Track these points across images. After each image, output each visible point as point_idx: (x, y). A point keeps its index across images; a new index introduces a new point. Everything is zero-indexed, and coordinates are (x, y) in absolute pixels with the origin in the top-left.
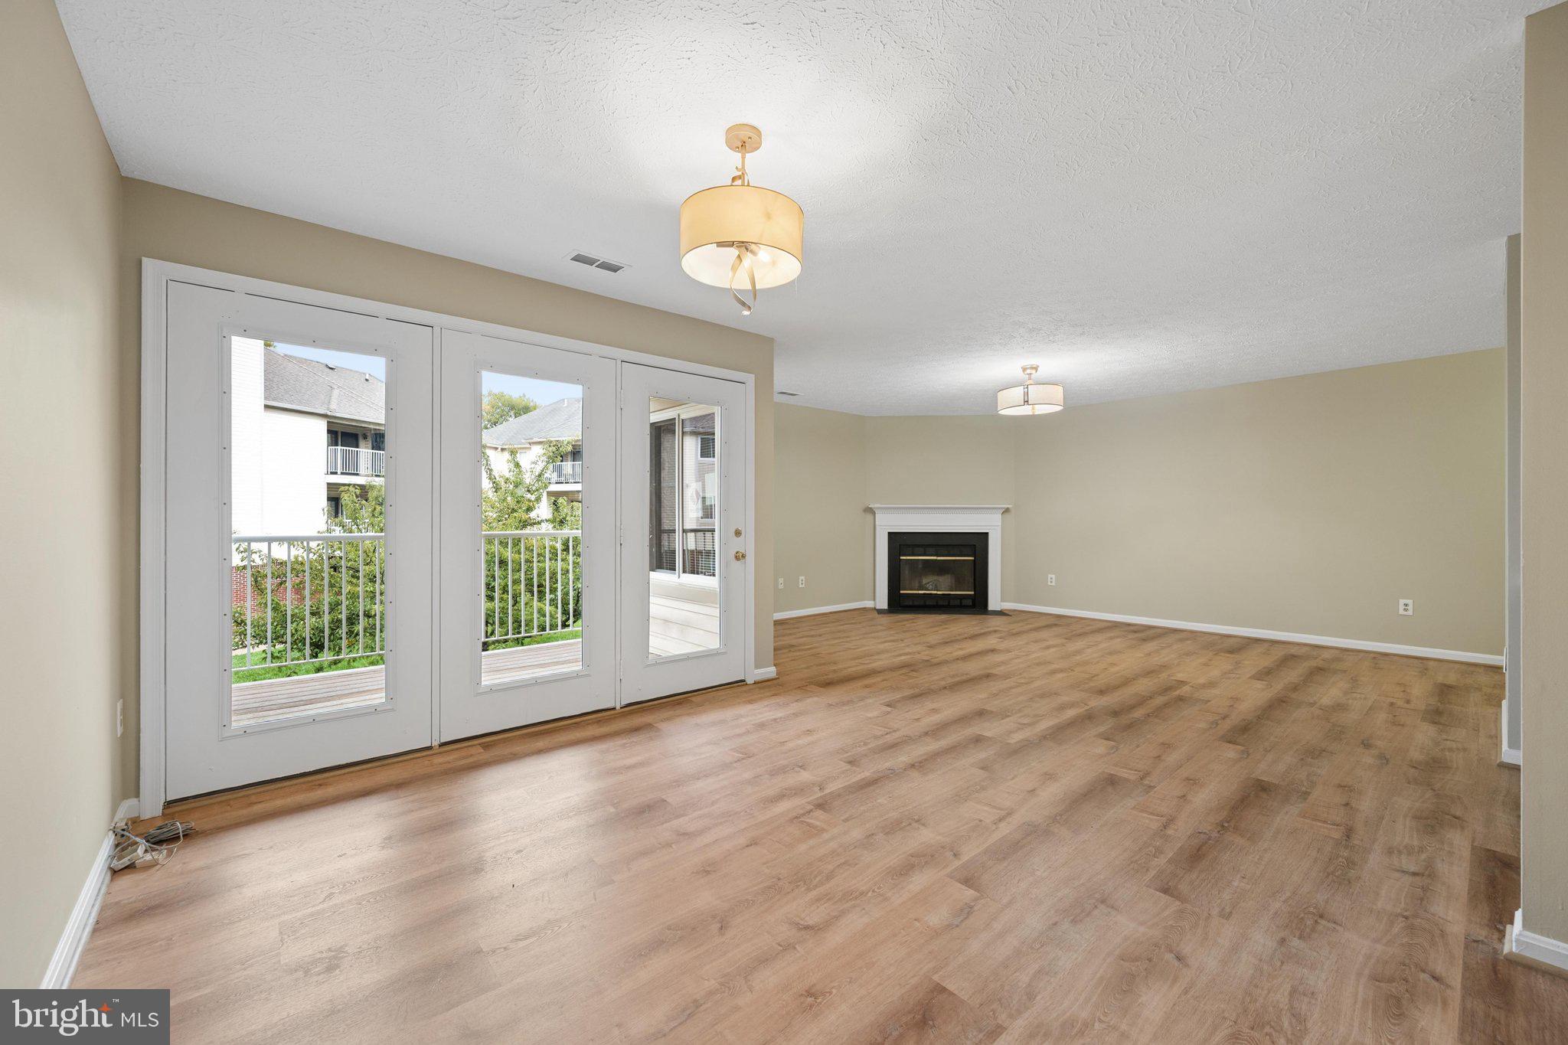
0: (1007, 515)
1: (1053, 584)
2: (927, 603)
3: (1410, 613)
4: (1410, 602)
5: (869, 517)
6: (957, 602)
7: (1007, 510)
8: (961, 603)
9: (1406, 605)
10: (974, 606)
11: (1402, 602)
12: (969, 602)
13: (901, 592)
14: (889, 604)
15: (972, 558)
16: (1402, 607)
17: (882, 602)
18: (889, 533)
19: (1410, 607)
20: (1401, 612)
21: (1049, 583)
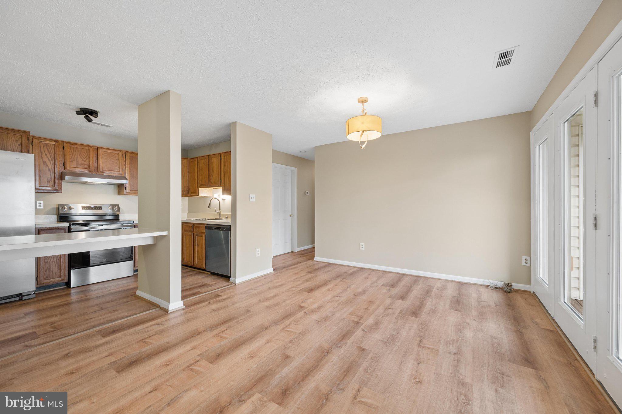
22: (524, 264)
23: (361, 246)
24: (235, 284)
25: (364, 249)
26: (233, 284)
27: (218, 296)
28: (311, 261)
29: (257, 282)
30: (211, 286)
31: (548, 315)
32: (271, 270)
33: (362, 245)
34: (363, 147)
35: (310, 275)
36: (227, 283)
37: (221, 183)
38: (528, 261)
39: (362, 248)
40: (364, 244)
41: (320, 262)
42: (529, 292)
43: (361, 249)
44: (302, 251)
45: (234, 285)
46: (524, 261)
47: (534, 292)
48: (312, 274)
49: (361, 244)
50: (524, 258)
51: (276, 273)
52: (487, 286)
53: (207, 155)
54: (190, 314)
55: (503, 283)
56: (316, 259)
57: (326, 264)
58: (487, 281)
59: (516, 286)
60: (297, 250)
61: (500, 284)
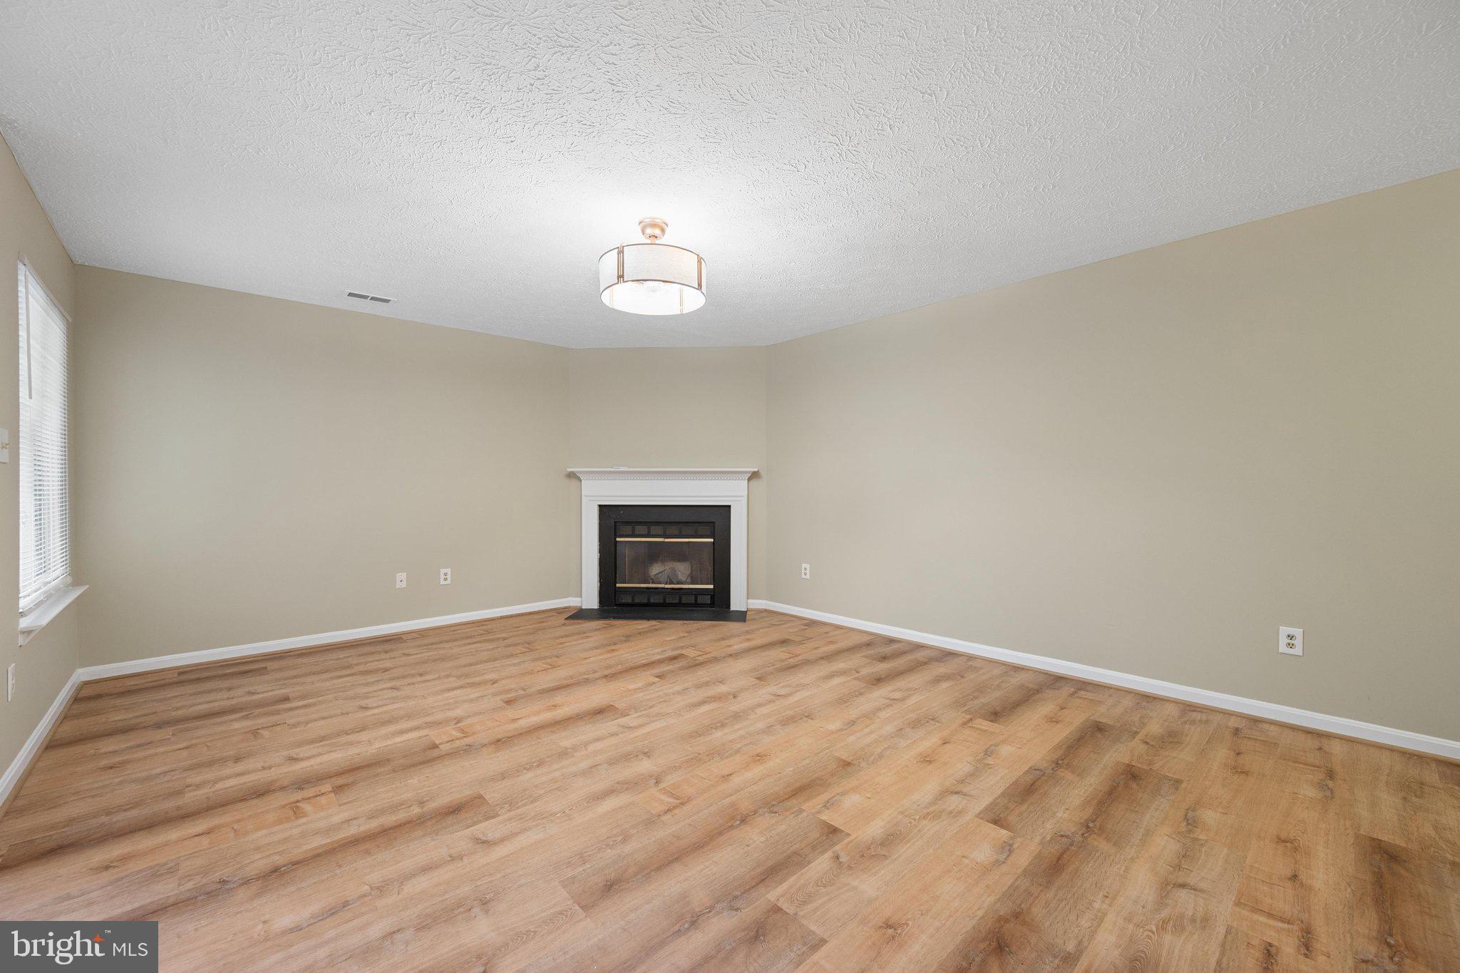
0: (754, 483)
1: (807, 577)
2: (652, 601)
3: (1298, 650)
4: (1297, 632)
5: (574, 483)
6: (691, 599)
7: (754, 476)
8: (696, 601)
9: (1291, 637)
10: (712, 604)
11: (1284, 631)
12: (707, 600)
13: (618, 585)
14: (601, 602)
15: (712, 540)
16: (1283, 641)
17: (590, 599)
18: (600, 506)
19: (1298, 642)
20: (1283, 648)
21: (803, 576)
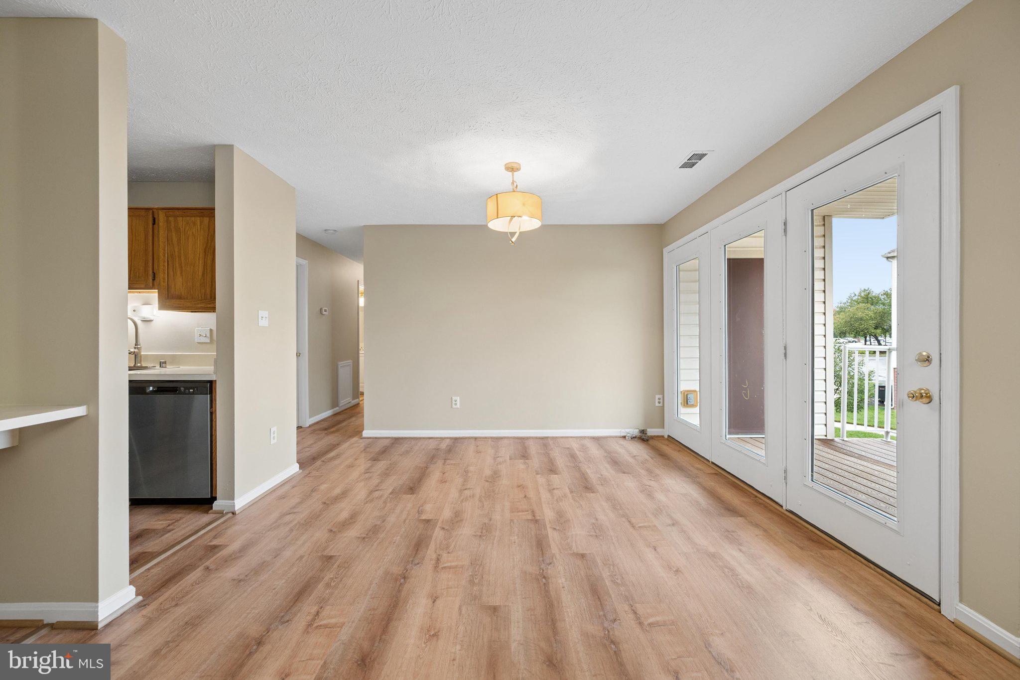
22: (657, 404)
23: (454, 402)
24: (234, 513)
25: (458, 406)
26: (227, 513)
27: (214, 549)
28: (355, 439)
29: (282, 497)
30: (165, 531)
31: (699, 458)
32: (295, 468)
33: (456, 401)
34: (513, 240)
35: (382, 465)
36: (206, 515)
37: (154, 280)
38: (661, 401)
39: (456, 404)
40: (458, 399)
41: (376, 438)
42: (663, 437)
43: (454, 406)
44: (317, 423)
45: (230, 515)
46: (657, 401)
47: (669, 436)
48: (383, 462)
49: (454, 398)
50: (657, 397)
51: (307, 472)
52: (624, 437)
53: (146, 206)
54: (180, 611)
55: (637, 430)
56: (365, 433)
57: (388, 440)
58: (623, 430)
59: (651, 432)
60: (308, 422)
61: (636, 432)
